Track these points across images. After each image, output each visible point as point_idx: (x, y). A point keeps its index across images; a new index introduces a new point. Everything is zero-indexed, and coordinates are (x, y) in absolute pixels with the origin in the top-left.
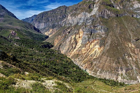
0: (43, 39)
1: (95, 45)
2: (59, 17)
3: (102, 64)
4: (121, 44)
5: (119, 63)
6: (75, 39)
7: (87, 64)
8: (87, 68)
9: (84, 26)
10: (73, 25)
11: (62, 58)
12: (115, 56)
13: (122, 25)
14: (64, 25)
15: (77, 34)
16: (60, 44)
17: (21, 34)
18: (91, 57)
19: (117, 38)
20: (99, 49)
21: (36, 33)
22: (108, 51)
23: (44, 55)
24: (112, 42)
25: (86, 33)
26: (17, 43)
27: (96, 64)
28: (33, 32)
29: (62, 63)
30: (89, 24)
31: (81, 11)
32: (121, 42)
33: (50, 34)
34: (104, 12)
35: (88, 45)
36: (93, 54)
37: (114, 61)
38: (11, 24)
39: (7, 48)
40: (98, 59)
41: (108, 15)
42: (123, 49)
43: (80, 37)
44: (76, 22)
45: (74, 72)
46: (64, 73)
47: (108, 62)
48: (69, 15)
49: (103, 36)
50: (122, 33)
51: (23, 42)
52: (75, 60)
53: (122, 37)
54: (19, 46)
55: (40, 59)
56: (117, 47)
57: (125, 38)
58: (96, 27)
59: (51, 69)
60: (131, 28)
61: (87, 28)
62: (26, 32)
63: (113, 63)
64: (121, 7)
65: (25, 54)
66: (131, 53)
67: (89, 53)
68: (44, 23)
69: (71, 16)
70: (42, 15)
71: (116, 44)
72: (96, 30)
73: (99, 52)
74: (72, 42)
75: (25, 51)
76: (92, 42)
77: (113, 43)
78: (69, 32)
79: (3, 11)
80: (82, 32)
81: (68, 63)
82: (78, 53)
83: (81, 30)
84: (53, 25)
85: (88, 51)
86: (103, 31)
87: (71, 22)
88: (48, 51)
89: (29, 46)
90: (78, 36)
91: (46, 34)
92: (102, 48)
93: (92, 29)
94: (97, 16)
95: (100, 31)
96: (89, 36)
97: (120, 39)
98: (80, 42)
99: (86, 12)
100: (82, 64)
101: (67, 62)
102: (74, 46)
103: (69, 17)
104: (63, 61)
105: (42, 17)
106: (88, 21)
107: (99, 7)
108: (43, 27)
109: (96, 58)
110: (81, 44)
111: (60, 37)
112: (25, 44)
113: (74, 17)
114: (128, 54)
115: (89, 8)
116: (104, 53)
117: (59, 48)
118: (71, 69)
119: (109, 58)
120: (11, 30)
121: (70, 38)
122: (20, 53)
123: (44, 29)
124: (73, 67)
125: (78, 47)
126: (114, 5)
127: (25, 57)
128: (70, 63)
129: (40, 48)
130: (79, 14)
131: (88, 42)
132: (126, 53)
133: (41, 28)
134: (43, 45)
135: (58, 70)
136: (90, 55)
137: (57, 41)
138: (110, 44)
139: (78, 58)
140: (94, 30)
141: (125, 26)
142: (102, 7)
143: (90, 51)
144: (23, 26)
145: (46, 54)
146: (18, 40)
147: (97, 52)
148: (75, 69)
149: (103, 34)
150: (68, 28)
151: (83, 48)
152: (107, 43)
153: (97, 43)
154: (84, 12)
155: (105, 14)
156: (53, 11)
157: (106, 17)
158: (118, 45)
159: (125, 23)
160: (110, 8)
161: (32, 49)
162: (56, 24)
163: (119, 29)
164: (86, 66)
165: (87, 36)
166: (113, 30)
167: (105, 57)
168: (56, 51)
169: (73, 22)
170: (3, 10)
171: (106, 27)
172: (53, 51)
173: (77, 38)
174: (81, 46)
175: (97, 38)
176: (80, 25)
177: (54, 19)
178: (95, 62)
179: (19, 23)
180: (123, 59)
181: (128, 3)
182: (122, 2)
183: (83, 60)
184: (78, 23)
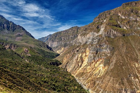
0: (54, 57)
1: (100, 64)
2: (71, 36)
3: (105, 84)
4: (127, 63)
5: (123, 84)
6: (81, 58)
7: (90, 83)
8: (89, 87)
9: (91, 46)
10: (82, 44)
11: (65, 75)
12: (118, 76)
13: (129, 44)
14: (74, 44)
15: (84, 53)
16: (67, 62)
17: (33, 51)
18: (94, 76)
19: (123, 57)
20: (103, 68)
21: (48, 51)
22: (112, 70)
23: (49, 72)
24: (117, 61)
25: (92, 51)
26: (28, 60)
27: (99, 83)
28: (45, 50)
29: (64, 81)
30: (95, 43)
31: (90, 31)
32: (127, 61)
33: (62, 52)
34: (110, 32)
35: (93, 64)
36: (97, 73)
37: (117, 81)
38: (27, 42)
39: (16, 63)
40: (101, 78)
41: (114, 35)
42: (128, 69)
43: (86, 56)
44: (85, 41)
45: (74, 90)
46: (63, 90)
47: (111, 82)
48: (79, 35)
49: (109, 55)
50: (128, 53)
51: (33, 59)
52: (80, 78)
53: (128, 56)
54: (29, 62)
55: (43, 75)
56: (121, 66)
57: (131, 58)
58: (102, 46)
59: (50, 85)
60: (138, 48)
61: (93, 47)
62: (39, 50)
63: (117, 83)
64: (128, 27)
65: (30, 70)
66: (137, 74)
67: (94, 72)
68: (57, 42)
69: (81, 35)
70: (56, 35)
71: (121, 64)
72: (101, 49)
73: (103, 72)
74: (78, 60)
75: (31, 67)
76: (97, 61)
77: (118, 63)
78: (78, 51)
79: (23, 32)
80: (89, 51)
81: (70, 81)
82: (83, 72)
83: (87, 49)
84: (65, 44)
85: (93, 70)
86: (108, 50)
87: (80, 42)
88: (54, 68)
89: (37, 62)
90: (84, 54)
91: (58, 52)
92: (107, 67)
93: (98, 48)
94: (103, 36)
95: (106, 51)
96: (95, 55)
97: (126, 59)
98: (86, 60)
99: (94, 32)
100: (86, 83)
101: (69, 79)
102: (80, 65)
103: (79, 37)
104: (65, 79)
105: (56, 37)
106: (95, 41)
107: (105, 27)
108: (56, 46)
109: (99, 78)
110: (87, 62)
111: (68, 55)
112: (34, 61)
113: (83, 37)
114: (134, 75)
115: (97, 29)
116: (107, 72)
117: (66, 66)
118: (73, 87)
119: (112, 78)
120: (25, 47)
121: (77, 56)
122: (26, 68)
123: (57, 47)
124: (75, 85)
125: (83, 65)
126: (121, 26)
127: (29, 72)
128: (73, 81)
129: (47, 65)
130: (88, 34)
131: (93, 61)
132: (132, 74)
133: (54, 47)
134: (52, 63)
135: (57, 87)
136: (94, 74)
137: (66, 59)
138: (115, 64)
139: (83, 76)
140: (100, 49)
141: (132, 46)
142: (108, 27)
143: (94, 70)
144: (37, 45)
145: (51, 71)
146: (29, 56)
147: (101, 71)
148: (76, 87)
149: (108, 53)
150: (77, 47)
151: (89, 67)
152: (112, 62)
153: (102, 62)
154: (93, 32)
155: (111, 34)
156: (66, 31)
157: (112, 37)
158: (123, 65)
159: (133, 43)
160: (116, 28)
161: (40, 65)
162: (68, 43)
163: (125, 48)
164: (88, 86)
165: (93, 55)
166: (119, 50)
167: (108, 77)
168: (62, 68)
169: (83, 41)
170: (23, 30)
171: (111, 46)
172: (58, 69)
173: (83, 56)
174: (86, 65)
175: (103, 57)
176: (88, 44)
177: (67, 38)
178: (98, 82)
179: (34, 41)
180: (128, 80)
181: (136, 23)
182: (129, 22)
183: (87, 79)
184: (86, 42)
